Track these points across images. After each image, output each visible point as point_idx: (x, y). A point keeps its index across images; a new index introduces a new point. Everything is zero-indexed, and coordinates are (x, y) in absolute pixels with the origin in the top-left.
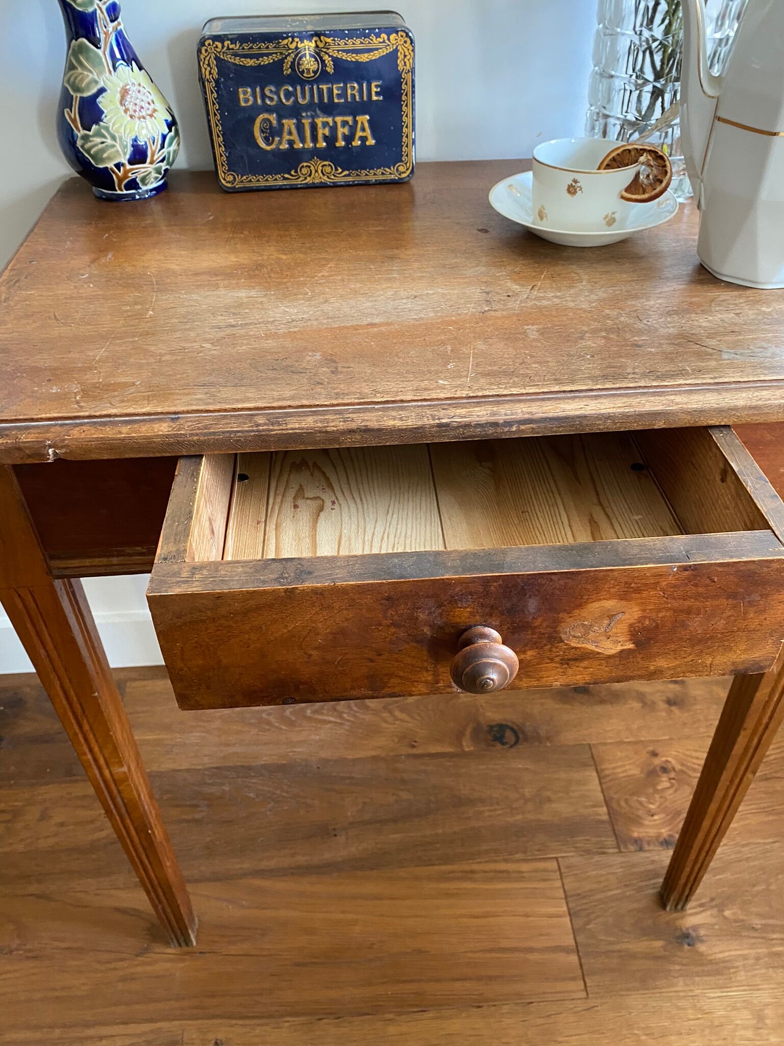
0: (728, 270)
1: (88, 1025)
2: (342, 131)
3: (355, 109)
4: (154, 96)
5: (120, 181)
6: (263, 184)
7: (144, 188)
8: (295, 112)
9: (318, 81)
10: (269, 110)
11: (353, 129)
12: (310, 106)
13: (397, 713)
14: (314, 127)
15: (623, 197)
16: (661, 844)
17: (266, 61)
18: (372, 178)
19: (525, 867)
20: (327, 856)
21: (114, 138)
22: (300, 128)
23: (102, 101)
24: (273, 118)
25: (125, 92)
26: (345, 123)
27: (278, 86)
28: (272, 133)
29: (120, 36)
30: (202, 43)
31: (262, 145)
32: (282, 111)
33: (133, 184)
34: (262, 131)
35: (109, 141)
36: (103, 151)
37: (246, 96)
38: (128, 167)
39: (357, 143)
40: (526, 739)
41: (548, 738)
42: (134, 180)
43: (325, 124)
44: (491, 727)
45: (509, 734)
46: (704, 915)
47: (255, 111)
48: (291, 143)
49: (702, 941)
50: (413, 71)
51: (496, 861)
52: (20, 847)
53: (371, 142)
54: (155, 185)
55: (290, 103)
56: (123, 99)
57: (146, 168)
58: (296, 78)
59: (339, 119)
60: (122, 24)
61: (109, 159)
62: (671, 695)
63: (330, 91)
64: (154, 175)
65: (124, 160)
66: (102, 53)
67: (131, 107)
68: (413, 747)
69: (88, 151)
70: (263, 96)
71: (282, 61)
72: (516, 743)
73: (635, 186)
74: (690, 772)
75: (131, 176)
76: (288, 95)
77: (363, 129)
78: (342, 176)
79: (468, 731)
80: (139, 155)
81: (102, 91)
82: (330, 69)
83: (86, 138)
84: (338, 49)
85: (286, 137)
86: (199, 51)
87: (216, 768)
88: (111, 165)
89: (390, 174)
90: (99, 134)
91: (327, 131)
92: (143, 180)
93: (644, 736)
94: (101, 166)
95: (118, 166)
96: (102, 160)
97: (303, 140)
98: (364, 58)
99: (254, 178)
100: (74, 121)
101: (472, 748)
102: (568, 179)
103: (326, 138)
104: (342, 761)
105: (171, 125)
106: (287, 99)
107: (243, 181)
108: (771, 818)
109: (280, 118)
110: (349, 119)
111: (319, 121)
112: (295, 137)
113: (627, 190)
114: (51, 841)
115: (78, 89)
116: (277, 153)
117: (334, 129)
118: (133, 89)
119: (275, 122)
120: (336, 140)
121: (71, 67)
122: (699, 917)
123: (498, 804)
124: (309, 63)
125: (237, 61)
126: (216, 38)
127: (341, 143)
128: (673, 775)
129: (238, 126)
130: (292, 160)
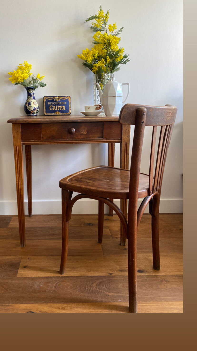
0: (107, 114)
2: (61, 108)
3: (63, 105)
4: (37, 103)
5: (32, 113)
6: (50, 114)
7: (34, 115)
8: (55, 105)
9: (58, 102)
10: (52, 105)
11: (63, 108)
12: (57, 105)
14: (57, 107)
15: (95, 109)
17: (52, 99)
18: (65, 114)
21: (32, 107)
22: (56, 107)
23: (31, 103)
24: (52, 106)
25: (34, 102)
26: (61, 107)
27: (53, 102)
28: (52, 108)
29: (34, 96)
30: (44, 97)
31: (50, 109)
32: (53, 105)
33: (33, 114)
34: (51, 108)
35: (31, 107)
36: (30, 108)
37: (49, 103)
38: (33, 111)
39: (63, 109)
42: (33, 113)
43: (59, 107)
47: (50, 105)
48: (54, 109)
50: (70, 101)
53: (65, 109)
54: (35, 114)
55: (55, 104)
56: (33, 103)
57: (35, 111)
58: (55, 101)
59: (61, 106)
60: (35, 95)
61: (31, 109)
63: (60, 103)
64: (36, 113)
65: (33, 110)
66: (32, 98)
67: (34, 104)
69: (28, 108)
70: (51, 103)
71: (54, 99)
73: (97, 108)
75: (33, 112)
76: (54, 103)
77: (64, 108)
78: (61, 114)
80: (34, 109)
81: (31, 102)
82: (60, 100)
83: (28, 107)
84: (61, 98)
85: (54, 108)
86: (44, 98)
88: (31, 110)
89: (68, 114)
90: (30, 106)
91: (59, 108)
92: (34, 113)
94: (30, 110)
95: (32, 110)
96: (30, 109)
97: (56, 109)
98: (64, 99)
99: (49, 114)
100: (27, 105)
102: (88, 107)
103: (59, 109)
105: (39, 107)
106: (54, 104)
107: (47, 114)
109: (53, 106)
110: (62, 106)
111: (58, 107)
112: (55, 108)
113: (96, 108)
115: (28, 102)
116: (52, 110)
117: (60, 108)
118: (35, 102)
119: (52, 107)
120: (60, 109)
121: (27, 99)
124: (57, 100)
125: (48, 99)
126: (46, 96)
127: (61, 109)
129: (48, 107)
130: (54, 111)
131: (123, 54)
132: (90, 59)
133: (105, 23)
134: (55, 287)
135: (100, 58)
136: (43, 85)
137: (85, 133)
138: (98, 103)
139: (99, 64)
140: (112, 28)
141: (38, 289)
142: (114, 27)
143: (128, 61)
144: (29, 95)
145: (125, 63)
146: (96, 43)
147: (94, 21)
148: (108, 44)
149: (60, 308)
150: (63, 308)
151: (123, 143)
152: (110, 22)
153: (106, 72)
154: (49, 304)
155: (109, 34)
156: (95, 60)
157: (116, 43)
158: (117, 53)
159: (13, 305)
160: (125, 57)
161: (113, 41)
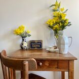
9: (37, 43)
17: (33, 42)
31: (33, 46)
80: (25, 47)
84: (38, 41)
106: (35, 44)
115: (22, 43)
129: (31, 45)
130: (34, 48)
131: (68, 21)
132: (51, 24)
133: (59, 7)
135: (56, 23)
136: (29, 36)
137: (48, 65)
138: (56, 45)
139: (56, 26)
140: (62, 10)
142: (63, 9)
143: (70, 25)
144: (23, 40)
145: (69, 26)
146: (54, 16)
147: (54, 7)
148: (60, 17)
151: (70, 72)
152: (61, 7)
153: (60, 30)
155: (61, 12)
156: (54, 24)
157: (64, 17)
158: (65, 21)
160: (69, 23)
161: (63, 16)
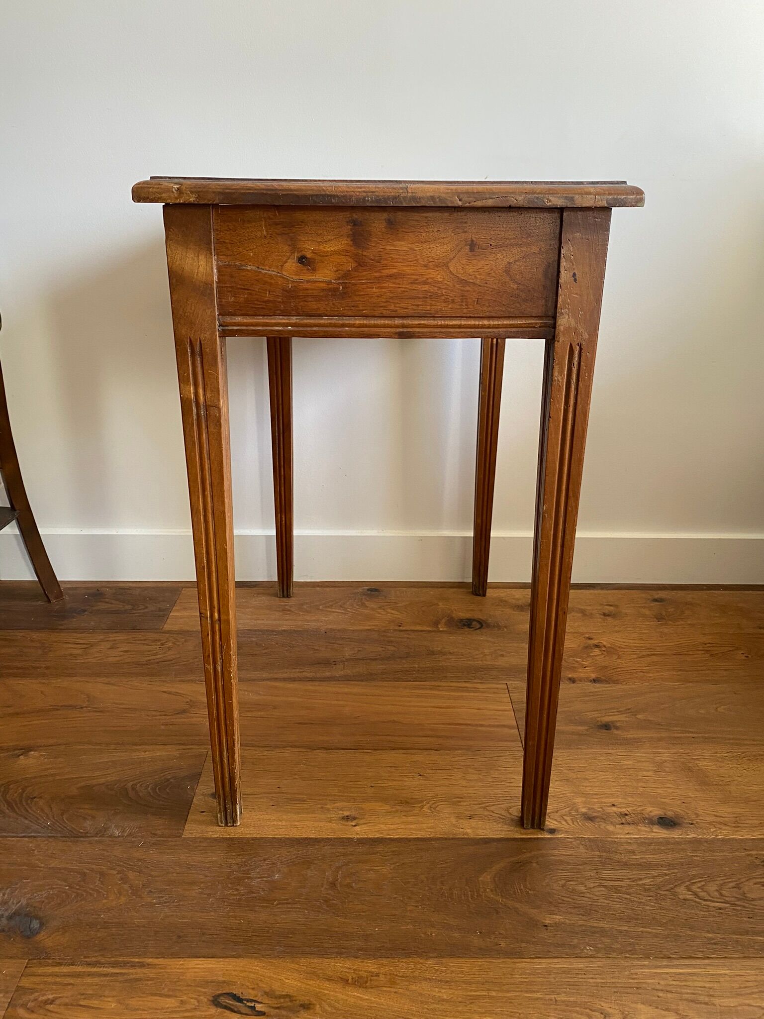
1: (136, 745)
13: (389, 610)
16: (591, 681)
19: (479, 686)
20: (328, 674)
40: (488, 626)
41: (506, 627)
44: (461, 620)
45: (474, 623)
46: (620, 716)
49: (617, 728)
51: (459, 682)
52: (94, 661)
62: (606, 612)
68: (400, 626)
72: (479, 628)
74: (618, 649)
79: (444, 621)
87: (249, 630)
93: (582, 629)
101: (445, 629)
104: (344, 630)
108: (680, 673)
114: (117, 659)
122: (615, 717)
123: (462, 655)
128: (604, 649)
134: (333, 885)
141: (264, 890)
149: (350, 981)
150: (360, 977)
154: (303, 960)
159: (160, 961)
